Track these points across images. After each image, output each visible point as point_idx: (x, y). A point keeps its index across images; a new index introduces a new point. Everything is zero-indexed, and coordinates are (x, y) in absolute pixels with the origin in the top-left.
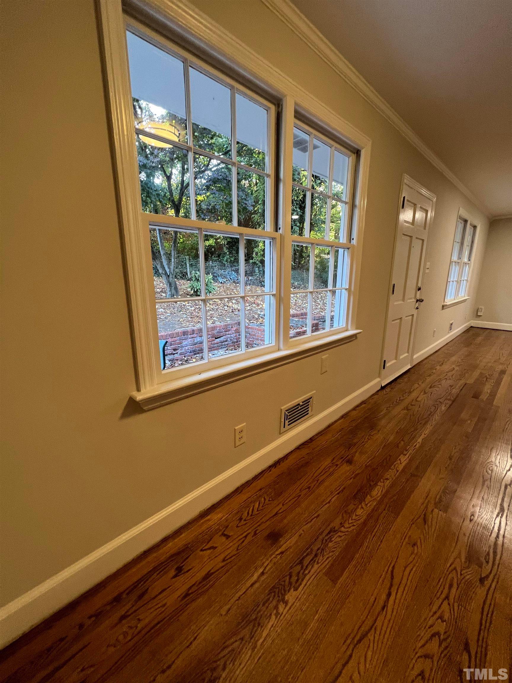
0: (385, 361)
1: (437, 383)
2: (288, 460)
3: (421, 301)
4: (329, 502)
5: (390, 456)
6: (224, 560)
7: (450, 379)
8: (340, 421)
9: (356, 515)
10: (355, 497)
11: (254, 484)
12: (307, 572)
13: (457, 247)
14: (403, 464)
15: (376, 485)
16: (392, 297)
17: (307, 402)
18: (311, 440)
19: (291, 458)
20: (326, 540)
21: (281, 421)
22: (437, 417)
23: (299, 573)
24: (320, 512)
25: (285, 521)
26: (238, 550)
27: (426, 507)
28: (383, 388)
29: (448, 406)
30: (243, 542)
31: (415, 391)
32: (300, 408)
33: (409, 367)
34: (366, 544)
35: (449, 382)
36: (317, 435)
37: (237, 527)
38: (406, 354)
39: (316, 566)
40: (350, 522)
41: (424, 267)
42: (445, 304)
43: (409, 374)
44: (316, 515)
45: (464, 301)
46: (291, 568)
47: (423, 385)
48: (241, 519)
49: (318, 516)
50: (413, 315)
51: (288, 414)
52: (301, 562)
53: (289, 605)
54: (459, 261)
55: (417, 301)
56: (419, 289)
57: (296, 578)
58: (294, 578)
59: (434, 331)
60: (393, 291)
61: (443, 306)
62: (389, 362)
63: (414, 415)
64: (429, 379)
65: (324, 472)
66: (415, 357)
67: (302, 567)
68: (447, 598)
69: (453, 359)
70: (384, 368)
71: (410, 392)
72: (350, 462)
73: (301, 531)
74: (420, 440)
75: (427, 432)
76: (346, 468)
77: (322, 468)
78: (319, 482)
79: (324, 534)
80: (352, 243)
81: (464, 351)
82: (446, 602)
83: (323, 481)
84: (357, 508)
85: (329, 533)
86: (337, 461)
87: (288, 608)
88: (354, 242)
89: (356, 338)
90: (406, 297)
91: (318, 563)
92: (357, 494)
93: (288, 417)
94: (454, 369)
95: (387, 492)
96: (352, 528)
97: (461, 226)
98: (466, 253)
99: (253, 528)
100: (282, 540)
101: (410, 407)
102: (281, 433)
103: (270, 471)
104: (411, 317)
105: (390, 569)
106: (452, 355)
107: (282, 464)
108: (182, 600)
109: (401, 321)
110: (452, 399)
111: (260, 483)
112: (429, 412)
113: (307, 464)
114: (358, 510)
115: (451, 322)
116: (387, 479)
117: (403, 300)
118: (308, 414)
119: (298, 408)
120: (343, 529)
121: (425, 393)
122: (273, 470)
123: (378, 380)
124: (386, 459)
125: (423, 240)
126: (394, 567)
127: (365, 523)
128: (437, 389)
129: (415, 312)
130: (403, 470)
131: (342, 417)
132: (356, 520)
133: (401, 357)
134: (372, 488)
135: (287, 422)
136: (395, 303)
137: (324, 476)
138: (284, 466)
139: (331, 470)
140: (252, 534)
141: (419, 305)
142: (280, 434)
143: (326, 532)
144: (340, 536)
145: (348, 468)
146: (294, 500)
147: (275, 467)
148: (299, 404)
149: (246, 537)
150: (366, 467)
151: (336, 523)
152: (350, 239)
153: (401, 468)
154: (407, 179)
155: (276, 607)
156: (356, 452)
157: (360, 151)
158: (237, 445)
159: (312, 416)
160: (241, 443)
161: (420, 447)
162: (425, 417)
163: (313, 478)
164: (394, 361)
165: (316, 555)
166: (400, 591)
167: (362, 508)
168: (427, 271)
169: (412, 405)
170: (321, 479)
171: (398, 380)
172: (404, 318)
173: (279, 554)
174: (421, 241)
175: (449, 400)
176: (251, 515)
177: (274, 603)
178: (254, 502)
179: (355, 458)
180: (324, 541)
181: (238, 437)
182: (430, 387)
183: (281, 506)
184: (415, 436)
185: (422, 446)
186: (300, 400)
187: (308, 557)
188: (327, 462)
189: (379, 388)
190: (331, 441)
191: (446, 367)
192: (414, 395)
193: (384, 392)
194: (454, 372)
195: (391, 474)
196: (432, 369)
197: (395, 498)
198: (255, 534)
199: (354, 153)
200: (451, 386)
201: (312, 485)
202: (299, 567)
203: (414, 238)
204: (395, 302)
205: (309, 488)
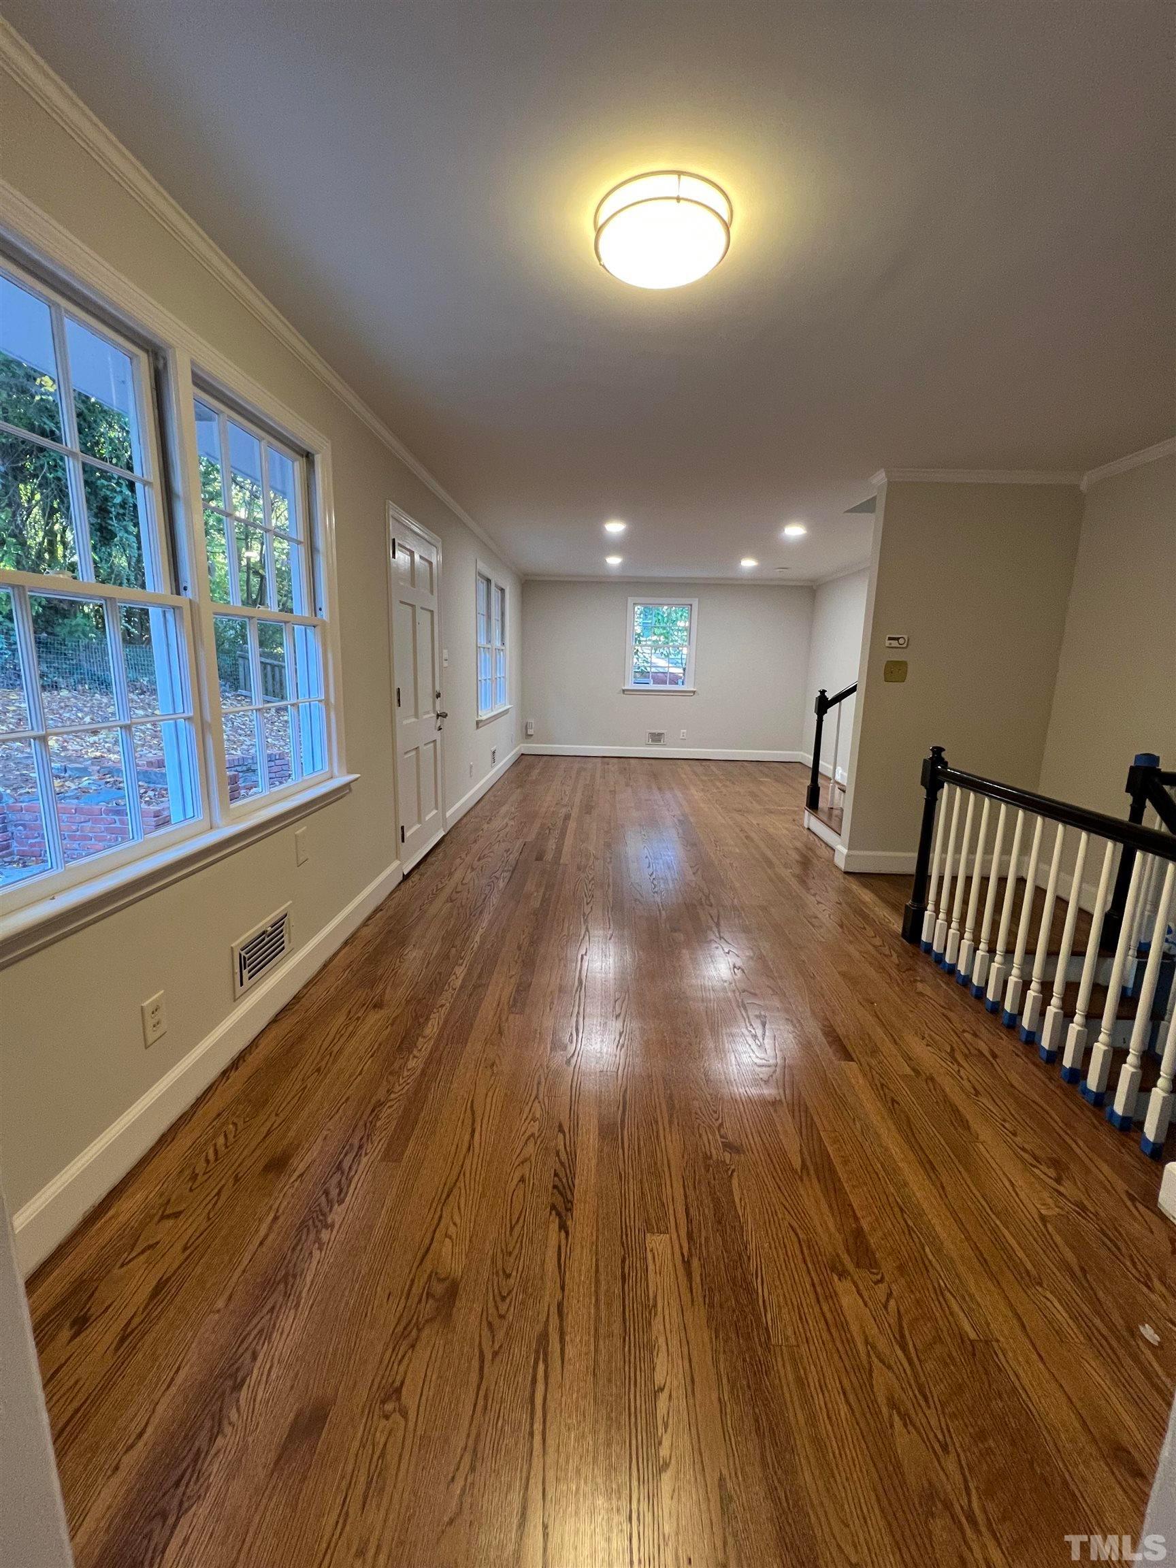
0: (402, 828)
1: (486, 852)
2: (260, 1047)
3: (445, 716)
4: (360, 1074)
5: (440, 974)
6: (185, 1249)
7: (504, 841)
8: (343, 951)
9: (408, 1070)
10: (400, 1048)
11: (200, 1112)
12: (352, 1173)
13: (482, 621)
14: (461, 978)
15: (428, 1019)
16: (398, 711)
17: (279, 924)
18: (297, 998)
19: (263, 1043)
20: (371, 1122)
21: (234, 973)
22: (494, 900)
23: (339, 1182)
24: (349, 1093)
25: (291, 1134)
26: (209, 1219)
27: (500, 1018)
28: (406, 877)
29: (506, 880)
30: (216, 1203)
31: (458, 871)
32: (267, 940)
33: (441, 834)
34: (430, 1097)
35: (504, 846)
36: (305, 987)
37: (191, 1190)
38: (435, 812)
39: (364, 1160)
40: (401, 1081)
41: (441, 657)
42: (480, 718)
43: (443, 846)
44: (344, 1100)
45: (506, 712)
46: (325, 1183)
47: (468, 859)
48: (194, 1177)
49: (348, 1099)
50: (435, 741)
51: (247, 956)
52: (339, 1167)
53: (337, 1227)
54: (489, 646)
55: (438, 716)
56: (438, 696)
57: (338, 1190)
58: (334, 1193)
59: (471, 767)
60: (399, 700)
61: (478, 723)
62: (410, 827)
63: (462, 906)
64: (476, 847)
65: (338, 1036)
66: (448, 814)
67: (343, 1173)
68: (537, 1097)
69: (504, 809)
70: (403, 841)
71: (451, 874)
72: (378, 1006)
73: (325, 1132)
74: (477, 939)
75: (485, 924)
76: (374, 1017)
77: (334, 1030)
78: (333, 1054)
79: (365, 1117)
80: (319, 616)
81: (516, 795)
82: (537, 1101)
83: (340, 1051)
84: (408, 1060)
85: (373, 1111)
86: (356, 1013)
87: (335, 1232)
88: (325, 615)
89: (350, 790)
90: (421, 711)
91: (366, 1154)
92: (402, 1043)
93: (248, 962)
94: (507, 824)
95: (446, 1022)
96: (406, 1088)
97: (483, 586)
98: (496, 632)
99: (230, 1172)
100: (294, 1161)
101: (455, 896)
102: (235, 999)
103: (228, 1079)
104: (432, 745)
105: (469, 1105)
106: (501, 804)
107: (250, 1059)
108: (117, 1349)
109: (418, 753)
110: (511, 869)
111: (216, 1104)
112: (483, 897)
113: (301, 1039)
114: (410, 1062)
115: (493, 749)
116: (442, 1006)
117: (416, 715)
118: (283, 948)
119: (264, 939)
120: (393, 1096)
121: (473, 869)
122: (233, 1074)
123: (397, 863)
124: (435, 980)
125: (432, 612)
126: (472, 1101)
127: (423, 1073)
128: (490, 860)
129: (437, 735)
130: (462, 987)
131: (346, 943)
132: (409, 1076)
133: (427, 818)
134: (421, 1026)
135: (245, 972)
136: (405, 722)
137: (342, 1040)
138: (253, 1060)
139: (351, 1028)
140: (231, 1181)
141: (441, 722)
142: (235, 1001)
143: (368, 1111)
144: (390, 1107)
145: (377, 1016)
146: (297, 1098)
147: (237, 1068)
148: (264, 933)
149: (218, 1194)
150: (408, 1002)
151: (381, 1094)
152: (315, 609)
153: (458, 983)
154: (393, 510)
155: (318, 1240)
156: (385, 988)
157: (313, 455)
158: (150, 1041)
159: (293, 951)
160: (158, 1034)
161: (479, 948)
162: (478, 904)
163: (322, 1052)
164: (418, 826)
165: (360, 1147)
166: (485, 1121)
167: (415, 1057)
168: (445, 664)
169: (457, 892)
170: (336, 1049)
171: (430, 860)
172: (423, 748)
173: (296, 1180)
174: (429, 614)
175: (507, 871)
176: (216, 1160)
177: (312, 1236)
178: (215, 1136)
179: (387, 997)
180: (368, 1125)
181: (150, 1022)
182: (479, 859)
183: (273, 1118)
184: (470, 934)
185: (482, 943)
186: (265, 923)
187: (348, 1157)
188: (341, 1019)
189: (401, 878)
190: (337, 987)
191: (497, 823)
192: (458, 876)
193: (410, 883)
194: (507, 829)
195: (446, 999)
196: (476, 830)
197: (458, 1024)
198: (237, 1179)
199: (302, 456)
200: (507, 851)
201: (324, 1063)
202: (338, 1175)
203: (418, 610)
204: (404, 719)
205: (318, 1070)
